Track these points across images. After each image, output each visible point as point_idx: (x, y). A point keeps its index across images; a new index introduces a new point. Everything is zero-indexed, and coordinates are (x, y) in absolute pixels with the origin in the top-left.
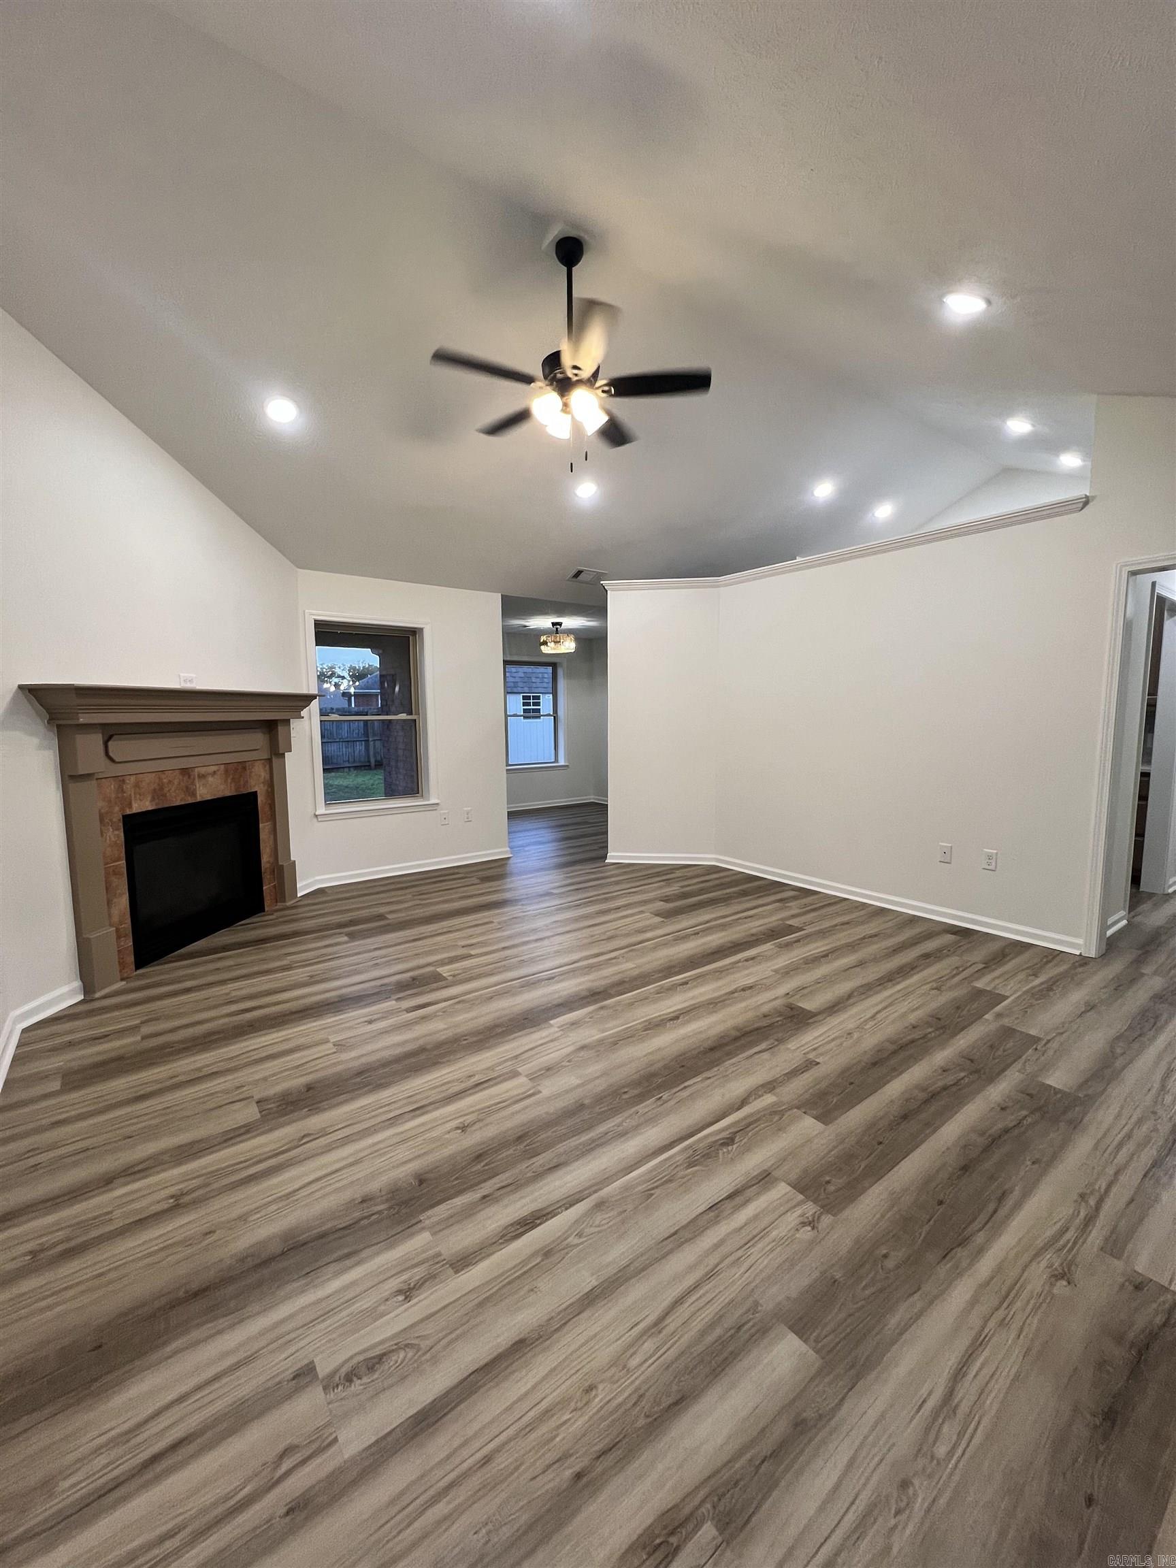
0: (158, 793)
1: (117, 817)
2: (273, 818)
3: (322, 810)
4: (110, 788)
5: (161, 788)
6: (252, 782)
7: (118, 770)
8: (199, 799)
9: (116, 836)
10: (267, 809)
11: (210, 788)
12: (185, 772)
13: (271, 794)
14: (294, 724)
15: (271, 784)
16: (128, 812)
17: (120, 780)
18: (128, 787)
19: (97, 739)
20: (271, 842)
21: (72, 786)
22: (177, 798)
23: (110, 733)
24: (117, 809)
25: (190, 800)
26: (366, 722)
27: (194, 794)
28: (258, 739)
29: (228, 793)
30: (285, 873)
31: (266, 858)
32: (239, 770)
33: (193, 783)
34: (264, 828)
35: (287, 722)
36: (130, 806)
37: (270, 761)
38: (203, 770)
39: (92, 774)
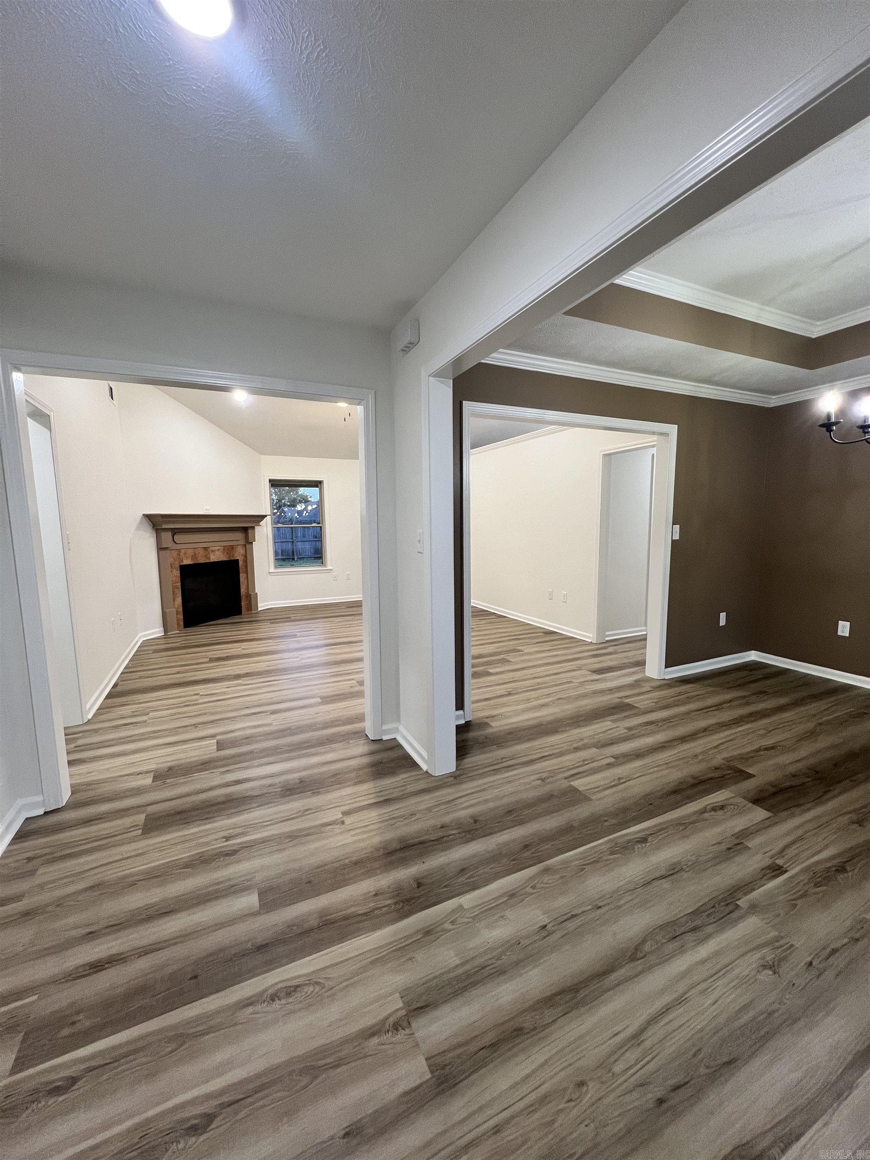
0: (194, 556)
1: (178, 566)
2: (246, 572)
3: (272, 570)
4: (175, 554)
5: (195, 555)
6: (236, 555)
7: (178, 547)
8: (211, 561)
9: (177, 573)
10: (244, 567)
11: (217, 556)
12: (205, 549)
13: (245, 561)
14: (257, 529)
15: (246, 556)
16: (182, 564)
17: (179, 551)
18: (182, 553)
19: (169, 534)
20: (246, 583)
21: (161, 552)
22: (202, 560)
23: (175, 532)
24: (177, 563)
25: (207, 561)
26: (292, 527)
27: (209, 558)
28: (239, 536)
29: (225, 559)
30: (252, 599)
31: (243, 590)
32: (230, 549)
33: (209, 553)
34: (242, 576)
35: (253, 528)
36: (183, 562)
37: (245, 545)
38: (213, 548)
39: (167, 548)
